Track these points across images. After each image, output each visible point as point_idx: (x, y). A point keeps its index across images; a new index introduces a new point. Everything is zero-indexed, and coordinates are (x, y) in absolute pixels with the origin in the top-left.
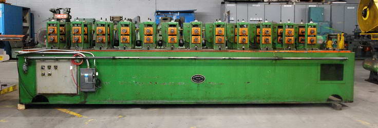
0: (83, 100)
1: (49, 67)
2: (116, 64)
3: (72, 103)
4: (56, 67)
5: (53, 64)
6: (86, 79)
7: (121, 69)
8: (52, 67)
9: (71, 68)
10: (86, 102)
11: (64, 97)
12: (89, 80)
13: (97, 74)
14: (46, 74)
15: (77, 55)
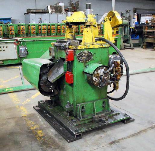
0: (20, 61)
1: (4, 47)
2: (34, 44)
3: (15, 63)
4: (7, 47)
5: (5, 45)
6: (23, 51)
7: (36, 46)
8: (5, 47)
9: (15, 46)
10: (21, 62)
11: (11, 61)
12: (24, 51)
13: (27, 48)
14: (2, 50)
15: (16, 40)
